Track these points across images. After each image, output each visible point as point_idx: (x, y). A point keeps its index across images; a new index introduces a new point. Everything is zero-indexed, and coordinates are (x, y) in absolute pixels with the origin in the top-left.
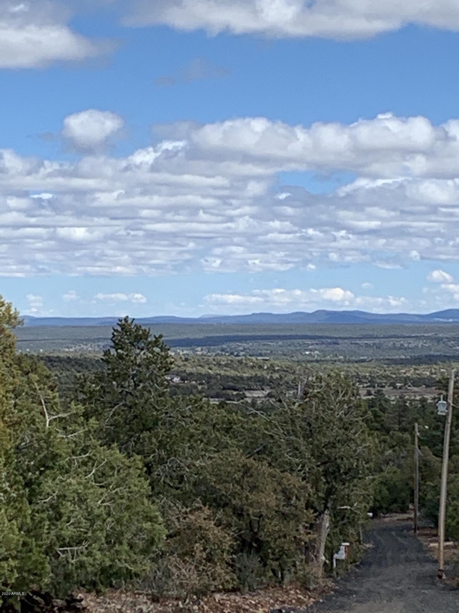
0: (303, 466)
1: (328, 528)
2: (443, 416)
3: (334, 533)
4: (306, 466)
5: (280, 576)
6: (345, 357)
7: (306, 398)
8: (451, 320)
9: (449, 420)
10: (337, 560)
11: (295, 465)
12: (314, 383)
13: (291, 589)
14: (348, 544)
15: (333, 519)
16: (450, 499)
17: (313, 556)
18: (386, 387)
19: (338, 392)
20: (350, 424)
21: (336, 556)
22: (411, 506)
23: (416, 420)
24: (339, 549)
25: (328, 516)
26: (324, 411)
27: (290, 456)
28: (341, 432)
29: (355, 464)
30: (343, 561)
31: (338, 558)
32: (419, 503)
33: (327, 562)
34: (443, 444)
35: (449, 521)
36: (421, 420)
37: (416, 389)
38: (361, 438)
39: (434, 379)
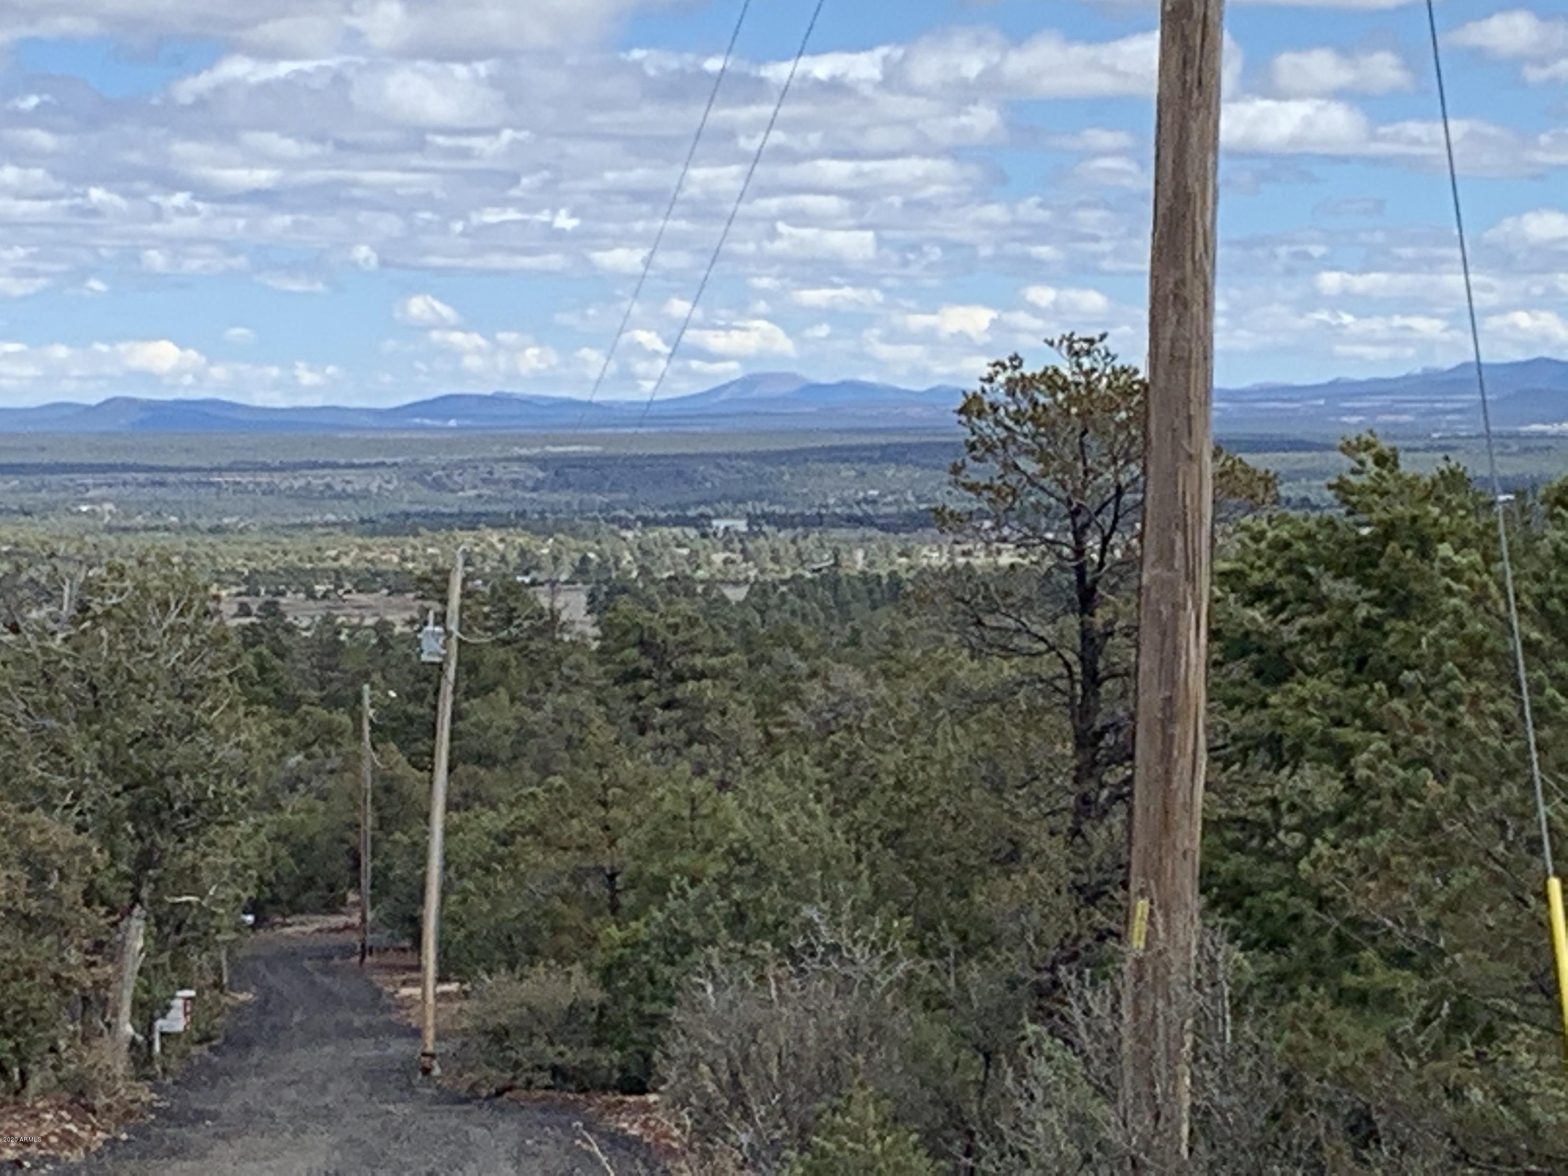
0: (76, 797)
1: (141, 951)
2: (432, 664)
3: (155, 967)
4: (85, 794)
5: (17, 1077)
6: (182, 517)
7: (84, 621)
8: (452, 423)
9: (451, 673)
10: (163, 1034)
11: (59, 794)
12: (105, 581)
13: (45, 1110)
14: (192, 993)
15: (155, 930)
16: (452, 873)
17: (102, 1025)
18: (289, 594)
19: (167, 604)
20: (200, 686)
21: (160, 1024)
22: (352, 897)
23: (366, 676)
24: (168, 1008)
25: (141, 923)
26: (130, 653)
27: (43, 770)
28: (177, 706)
29: (212, 787)
30: (178, 1035)
31: (165, 1029)
32: (373, 887)
33: (140, 1038)
34: (434, 736)
35: (449, 927)
36: (376, 677)
37: (363, 598)
38: (227, 721)
39: (410, 572)
